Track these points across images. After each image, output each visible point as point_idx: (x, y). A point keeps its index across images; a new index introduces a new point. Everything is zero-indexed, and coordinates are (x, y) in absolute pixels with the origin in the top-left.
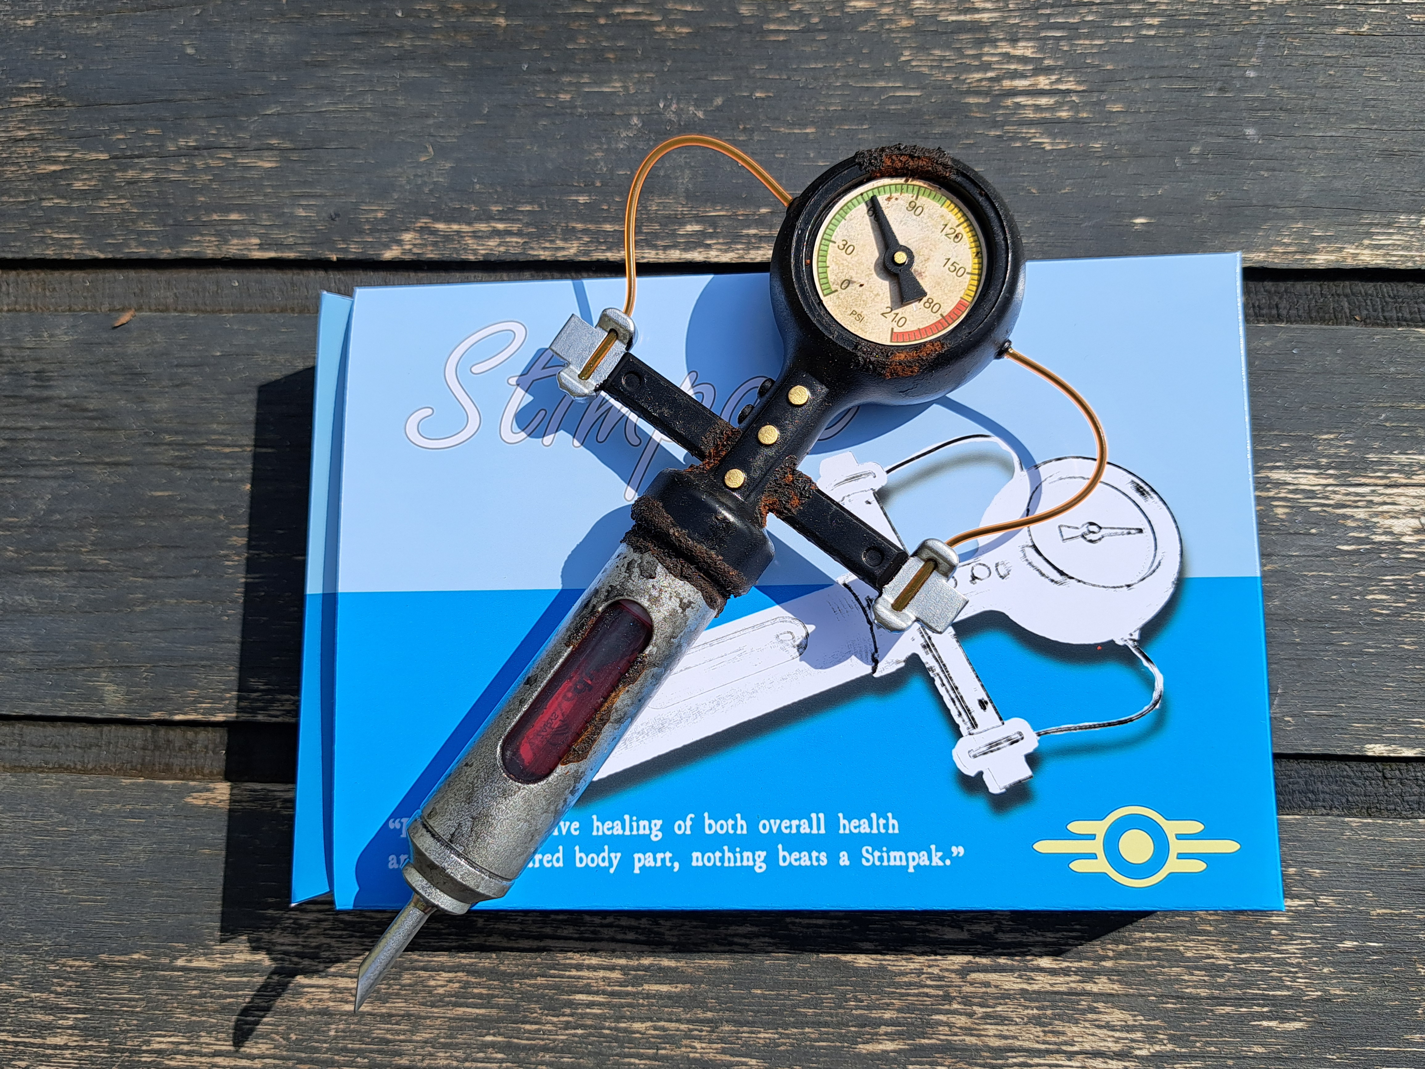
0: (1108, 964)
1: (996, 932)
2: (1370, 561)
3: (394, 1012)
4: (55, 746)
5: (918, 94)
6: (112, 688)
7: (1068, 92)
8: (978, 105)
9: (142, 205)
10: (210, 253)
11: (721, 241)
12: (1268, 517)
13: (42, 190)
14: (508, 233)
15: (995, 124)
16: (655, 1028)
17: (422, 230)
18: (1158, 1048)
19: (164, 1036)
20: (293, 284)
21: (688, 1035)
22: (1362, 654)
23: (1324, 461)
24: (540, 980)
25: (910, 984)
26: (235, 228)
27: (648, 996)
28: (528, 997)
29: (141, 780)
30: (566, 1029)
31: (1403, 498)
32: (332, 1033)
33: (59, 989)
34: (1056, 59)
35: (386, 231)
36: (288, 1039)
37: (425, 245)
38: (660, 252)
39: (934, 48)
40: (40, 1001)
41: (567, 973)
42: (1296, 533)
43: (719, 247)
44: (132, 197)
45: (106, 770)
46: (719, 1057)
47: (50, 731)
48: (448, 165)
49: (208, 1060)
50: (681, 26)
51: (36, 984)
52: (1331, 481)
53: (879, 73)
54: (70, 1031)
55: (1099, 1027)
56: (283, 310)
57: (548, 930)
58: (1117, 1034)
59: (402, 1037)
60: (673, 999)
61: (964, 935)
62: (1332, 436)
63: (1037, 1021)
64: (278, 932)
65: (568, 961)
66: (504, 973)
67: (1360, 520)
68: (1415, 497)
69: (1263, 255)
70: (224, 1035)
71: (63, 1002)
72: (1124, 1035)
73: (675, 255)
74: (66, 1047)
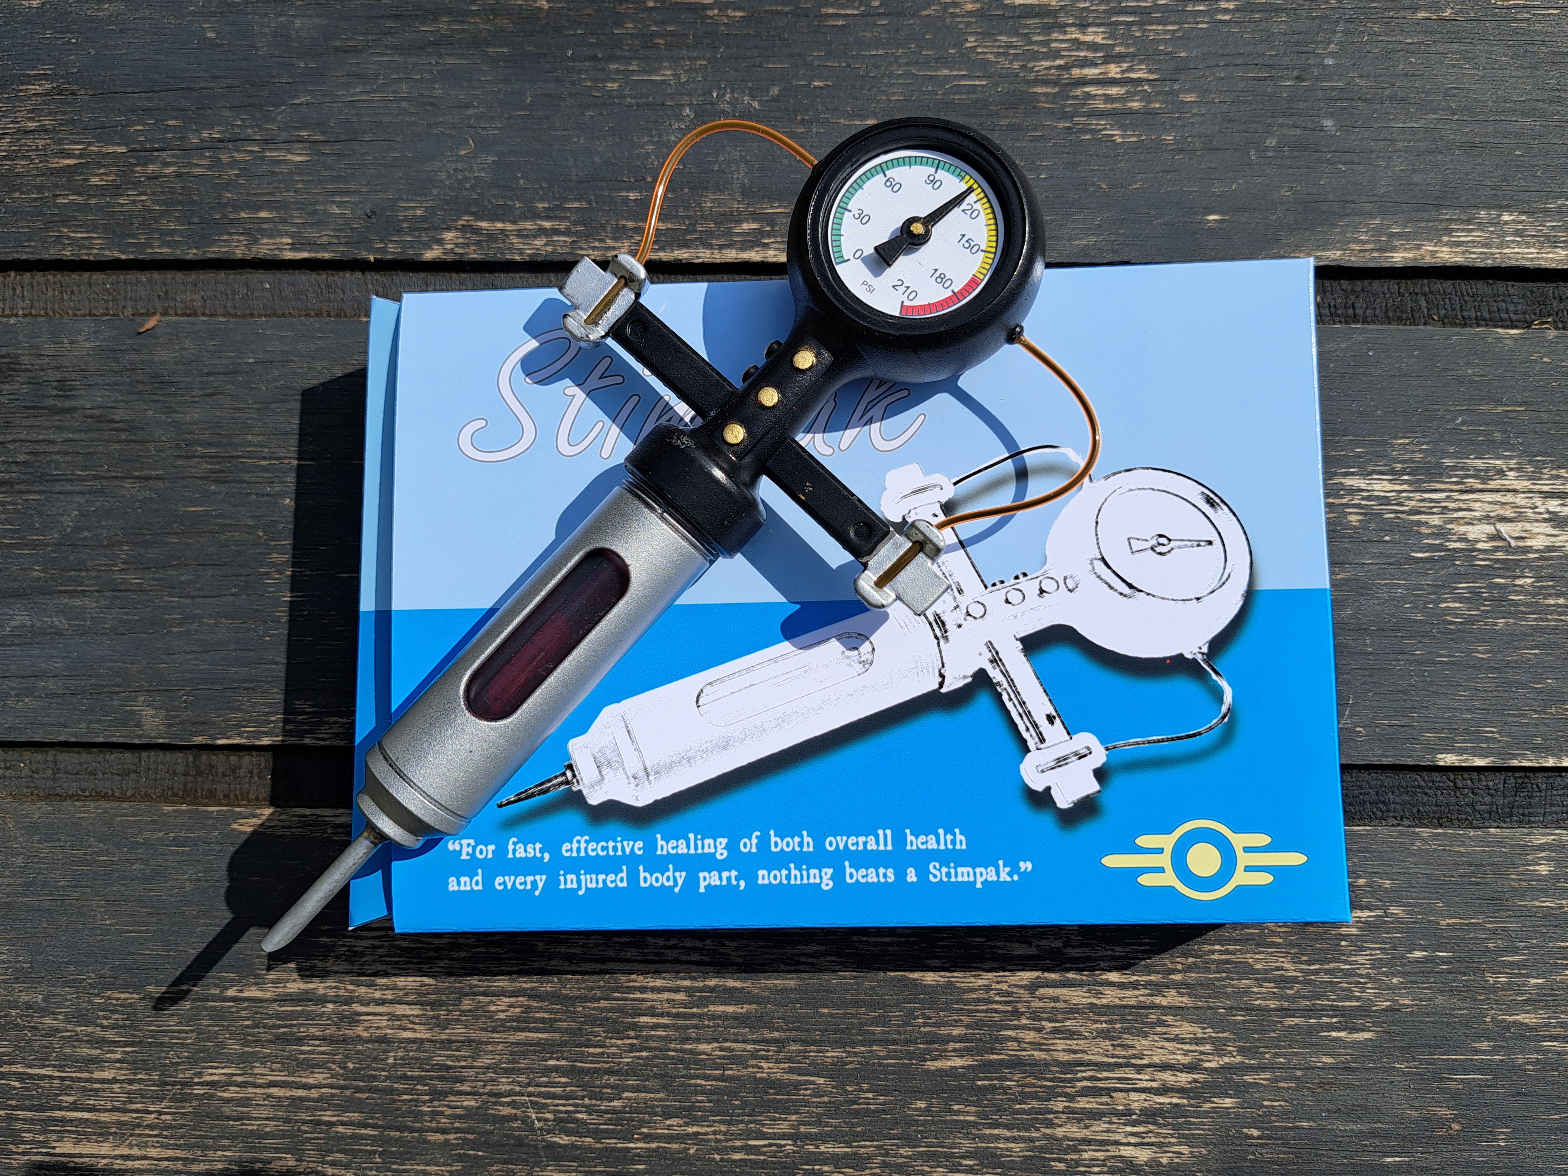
0: (1177, 977)
1: (1065, 947)
2: (1443, 569)
3: (454, 1038)
4: (91, 773)
5: (983, 83)
6: (152, 712)
7: (1140, 81)
8: (1046, 95)
9: (165, 203)
10: (239, 253)
11: (779, 239)
12: (1341, 524)
13: (57, 187)
14: (556, 232)
15: (1064, 116)
16: (722, 1049)
17: (464, 229)
18: (1227, 1060)
19: (217, 1068)
20: (328, 286)
21: (754, 1055)
22: (1435, 663)
23: (1398, 466)
24: (603, 1003)
25: (978, 1001)
26: (265, 226)
27: (714, 1017)
28: (591, 1020)
29: (184, 807)
30: (630, 1052)
31: (1478, 504)
32: (391, 1061)
33: (105, 1022)
34: (1128, 46)
35: (426, 229)
36: (345, 1068)
37: (468, 245)
38: (716, 251)
39: (1001, 34)
40: (86, 1035)
41: (631, 996)
42: (1369, 541)
43: (777, 246)
44: (154, 194)
45: (147, 797)
46: (786, 1076)
47: (85, 757)
48: (490, 159)
49: (263, 1091)
50: (734, 9)
51: (82, 1018)
52: (1405, 487)
53: (942, 61)
54: (118, 1065)
55: (1168, 1040)
56: (319, 314)
57: (611, 953)
58: (1186, 1047)
59: (463, 1063)
60: (739, 1020)
61: (1033, 951)
62: (1407, 441)
63: (1105, 1035)
64: (332, 960)
65: (631, 984)
66: (566, 997)
67: (1435, 526)
68: (1490, 503)
69: (1339, 253)
70: (279, 1066)
71: (110, 1035)
72: (1193, 1048)
73: (731, 255)
74: (114, 1081)
